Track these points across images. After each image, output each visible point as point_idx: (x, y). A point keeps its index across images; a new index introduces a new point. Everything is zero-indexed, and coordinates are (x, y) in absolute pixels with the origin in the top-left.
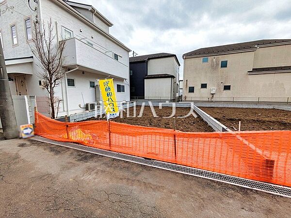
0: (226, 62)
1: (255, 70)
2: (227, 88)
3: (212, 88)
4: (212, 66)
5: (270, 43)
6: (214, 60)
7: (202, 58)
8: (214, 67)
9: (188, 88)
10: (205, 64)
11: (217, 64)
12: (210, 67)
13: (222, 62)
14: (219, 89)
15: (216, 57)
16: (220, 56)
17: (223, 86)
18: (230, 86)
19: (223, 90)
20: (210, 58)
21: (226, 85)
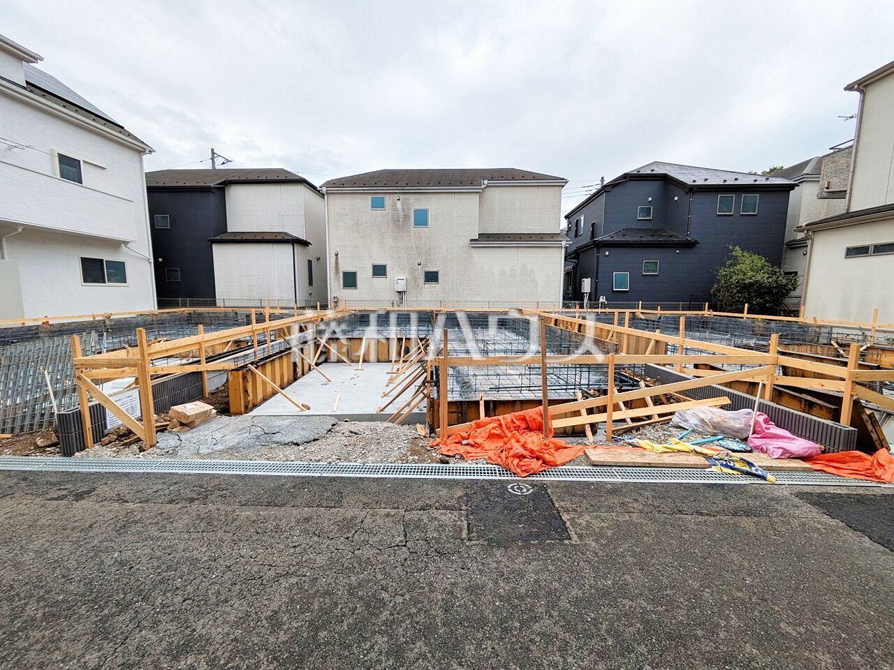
0: (426, 211)
1: (484, 237)
2: (432, 277)
3: (398, 277)
4: (396, 221)
5: (513, 178)
6: (399, 205)
7: (369, 198)
8: (399, 224)
9: (341, 275)
10: (379, 212)
11: (406, 217)
12: (390, 223)
13: (416, 211)
14: (415, 279)
15: (402, 197)
16: (411, 197)
17: (423, 273)
18: (437, 273)
19: (423, 281)
20: (389, 200)
21: (428, 270)
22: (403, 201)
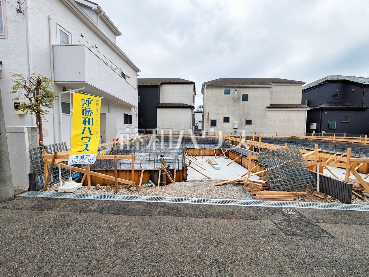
0: (247, 95)
1: (272, 106)
2: (249, 122)
3: (234, 122)
4: (234, 99)
5: (281, 82)
6: (236, 92)
7: (224, 90)
8: (235, 101)
9: (210, 121)
10: (227, 95)
11: (239, 97)
12: (232, 100)
13: (243, 95)
14: (241, 123)
15: (237, 89)
16: (241, 89)
17: (245, 121)
18: (251, 121)
19: (245, 124)
20: (232, 91)
21: (247, 119)
22: (238, 91)
